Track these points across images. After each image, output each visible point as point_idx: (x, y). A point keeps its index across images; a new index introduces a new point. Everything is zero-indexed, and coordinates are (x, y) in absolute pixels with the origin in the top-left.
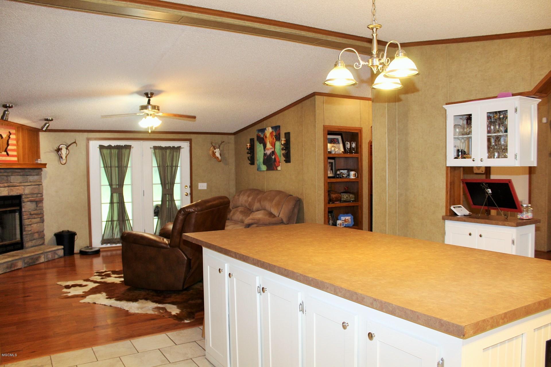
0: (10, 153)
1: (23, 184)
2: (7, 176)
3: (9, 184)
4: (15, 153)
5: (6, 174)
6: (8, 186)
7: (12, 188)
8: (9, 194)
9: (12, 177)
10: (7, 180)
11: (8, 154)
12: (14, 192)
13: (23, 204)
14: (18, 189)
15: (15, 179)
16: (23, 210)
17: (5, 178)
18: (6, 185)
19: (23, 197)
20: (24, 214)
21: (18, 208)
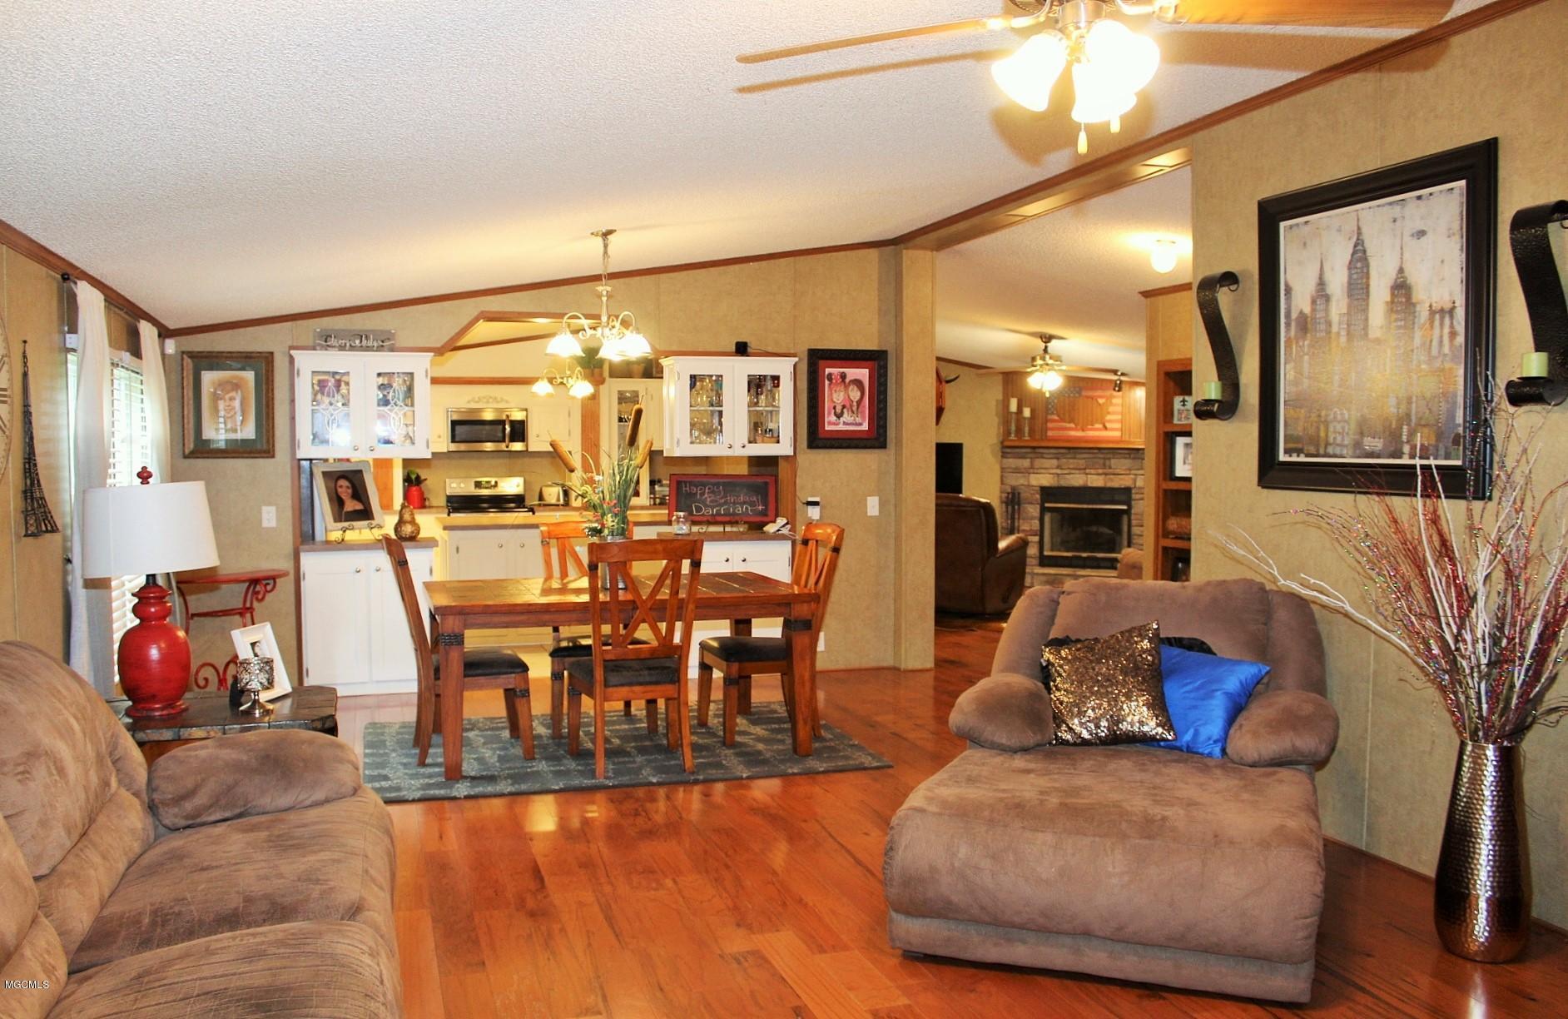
0: (1108, 425)
1: (1133, 472)
2: (1104, 458)
3: (1105, 471)
4: (1118, 426)
5: (1102, 456)
6: (1106, 474)
7: (1112, 476)
8: (1105, 483)
9: (1113, 461)
10: (1104, 464)
11: (1105, 428)
12: (1116, 482)
13: (1133, 503)
14: (1121, 479)
15: (1119, 464)
16: (1133, 511)
17: (1102, 461)
18: (1100, 471)
19: (1133, 491)
20: (1133, 517)
21: (1125, 507)
